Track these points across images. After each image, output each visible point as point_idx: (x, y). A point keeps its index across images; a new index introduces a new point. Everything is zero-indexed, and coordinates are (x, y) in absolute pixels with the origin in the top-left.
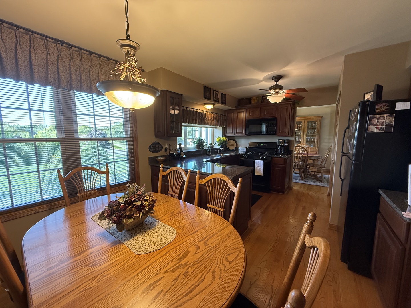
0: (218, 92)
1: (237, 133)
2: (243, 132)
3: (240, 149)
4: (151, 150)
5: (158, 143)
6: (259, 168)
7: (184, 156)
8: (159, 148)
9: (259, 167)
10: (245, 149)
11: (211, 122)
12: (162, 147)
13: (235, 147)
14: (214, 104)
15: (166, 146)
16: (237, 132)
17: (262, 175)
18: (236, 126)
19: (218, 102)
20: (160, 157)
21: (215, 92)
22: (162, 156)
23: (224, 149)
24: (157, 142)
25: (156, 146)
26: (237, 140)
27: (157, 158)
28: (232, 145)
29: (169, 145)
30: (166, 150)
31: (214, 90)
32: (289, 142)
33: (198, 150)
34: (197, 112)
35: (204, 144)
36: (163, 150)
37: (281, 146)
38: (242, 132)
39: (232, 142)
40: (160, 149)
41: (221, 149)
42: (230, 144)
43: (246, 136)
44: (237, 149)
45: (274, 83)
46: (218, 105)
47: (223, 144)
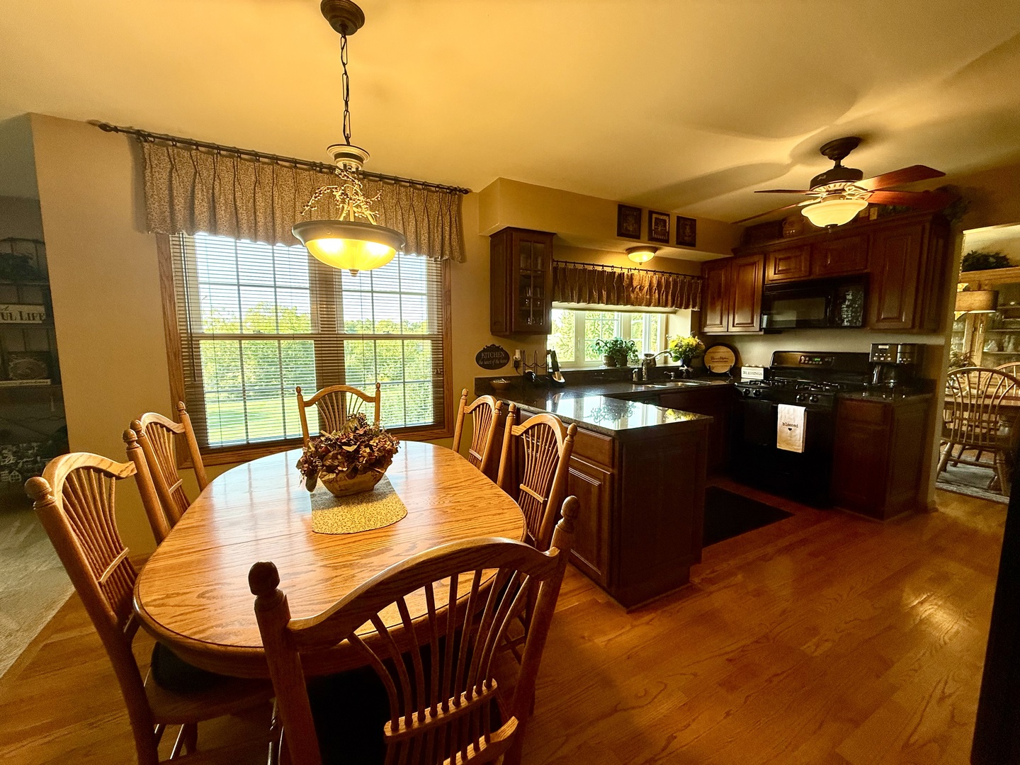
0: (668, 215)
1: (733, 326)
2: (753, 323)
3: (745, 373)
4: (480, 362)
5: (498, 349)
6: (790, 429)
7: (563, 380)
8: (499, 359)
9: (789, 425)
10: (762, 371)
11: (651, 295)
12: (507, 357)
13: (733, 365)
14: (655, 250)
15: (518, 356)
16: (736, 323)
17: (800, 451)
18: (731, 303)
19: (666, 242)
20: (499, 378)
21: (654, 216)
22: (505, 378)
23: (690, 370)
24: (497, 345)
25: (492, 355)
26: (739, 346)
27: (491, 382)
28: (723, 360)
29: (522, 353)
30: (517, 364)
31: (651, 213)
32: (920, 352)
33: (609, 368)
34: (603, 272)
35: (631, 356)
36: (511, 364)
37: (883, 364)
38: (750, 321)
39: (723, 351)
40: (501, 362)
41: (681, 368)
42: (718, 356)
43: (762, 333)
44: (736, 371)
46: (666, 251)
47: (687, 355)
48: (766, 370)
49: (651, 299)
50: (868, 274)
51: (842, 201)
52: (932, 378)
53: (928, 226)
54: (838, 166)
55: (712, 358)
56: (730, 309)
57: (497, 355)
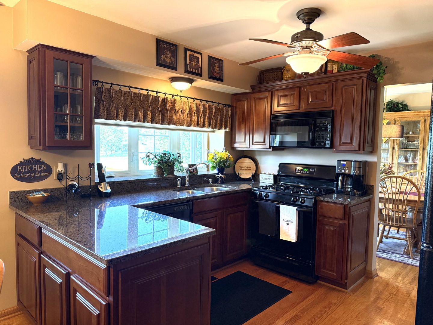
0: (201, 54)
1: (253, 144)
2: (264, 142)
3: (262, 178)
4: (16, 175)
5: (38, 162)
6: (288, 224)
7: (109, 190)
8: (40, 172)
9: (287, 221)
10: (272, 177)
11: (191, 117)
12: (49, 170)
13: (254, 172)
14: (191, 81)
15: (60, 168)
16: (254, 142)
17: (294, 241)
18: (251, 127)
19: (200, 75)
20: (38, 191)
21: (189, 53)
22: (45, 191)
23: (224, 176)
24: (37, 158)
25: (31, 168)
26: (258, 158)
27: (27, 196)
28: (248, 169)
29: (65, 166)
30: (60, 177)
31: (186, 50)
32: (365, 166)
34: (148, 95)
35: (176, 166)
36: (54, 176)
37: (344, 175)
38: (263, 141)
39: (247, 162)
40: (42, 174)
41: (217, 176)
42: (244, 165)
43: (271, 150)
44: (255, 177)
45: (303, 27)
46: (201, 83)
47: (221, 166)
48: (275, 177)
49: (191, 121)
50: (333, 111)
51: (311, 55)
52: (371, 184)
53: (365, 79)
54: (308, 29)
55: (240, 167)
56: (251, 131)
57: (38, 167)
